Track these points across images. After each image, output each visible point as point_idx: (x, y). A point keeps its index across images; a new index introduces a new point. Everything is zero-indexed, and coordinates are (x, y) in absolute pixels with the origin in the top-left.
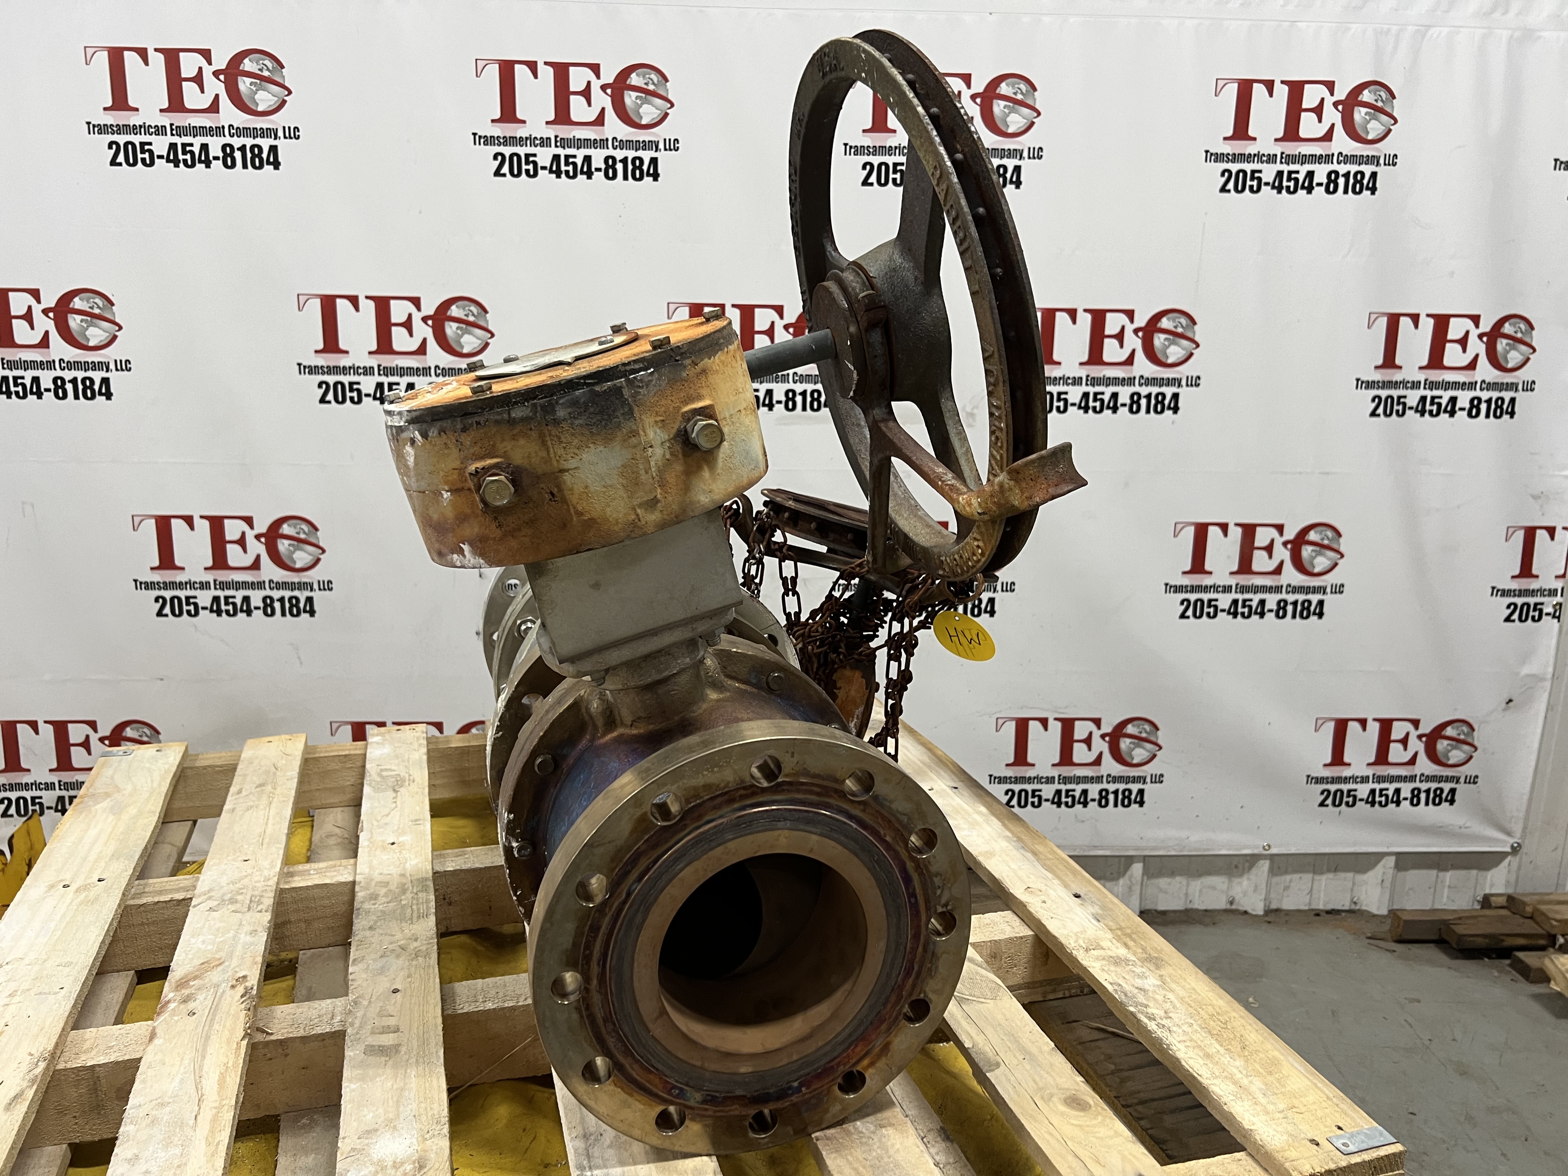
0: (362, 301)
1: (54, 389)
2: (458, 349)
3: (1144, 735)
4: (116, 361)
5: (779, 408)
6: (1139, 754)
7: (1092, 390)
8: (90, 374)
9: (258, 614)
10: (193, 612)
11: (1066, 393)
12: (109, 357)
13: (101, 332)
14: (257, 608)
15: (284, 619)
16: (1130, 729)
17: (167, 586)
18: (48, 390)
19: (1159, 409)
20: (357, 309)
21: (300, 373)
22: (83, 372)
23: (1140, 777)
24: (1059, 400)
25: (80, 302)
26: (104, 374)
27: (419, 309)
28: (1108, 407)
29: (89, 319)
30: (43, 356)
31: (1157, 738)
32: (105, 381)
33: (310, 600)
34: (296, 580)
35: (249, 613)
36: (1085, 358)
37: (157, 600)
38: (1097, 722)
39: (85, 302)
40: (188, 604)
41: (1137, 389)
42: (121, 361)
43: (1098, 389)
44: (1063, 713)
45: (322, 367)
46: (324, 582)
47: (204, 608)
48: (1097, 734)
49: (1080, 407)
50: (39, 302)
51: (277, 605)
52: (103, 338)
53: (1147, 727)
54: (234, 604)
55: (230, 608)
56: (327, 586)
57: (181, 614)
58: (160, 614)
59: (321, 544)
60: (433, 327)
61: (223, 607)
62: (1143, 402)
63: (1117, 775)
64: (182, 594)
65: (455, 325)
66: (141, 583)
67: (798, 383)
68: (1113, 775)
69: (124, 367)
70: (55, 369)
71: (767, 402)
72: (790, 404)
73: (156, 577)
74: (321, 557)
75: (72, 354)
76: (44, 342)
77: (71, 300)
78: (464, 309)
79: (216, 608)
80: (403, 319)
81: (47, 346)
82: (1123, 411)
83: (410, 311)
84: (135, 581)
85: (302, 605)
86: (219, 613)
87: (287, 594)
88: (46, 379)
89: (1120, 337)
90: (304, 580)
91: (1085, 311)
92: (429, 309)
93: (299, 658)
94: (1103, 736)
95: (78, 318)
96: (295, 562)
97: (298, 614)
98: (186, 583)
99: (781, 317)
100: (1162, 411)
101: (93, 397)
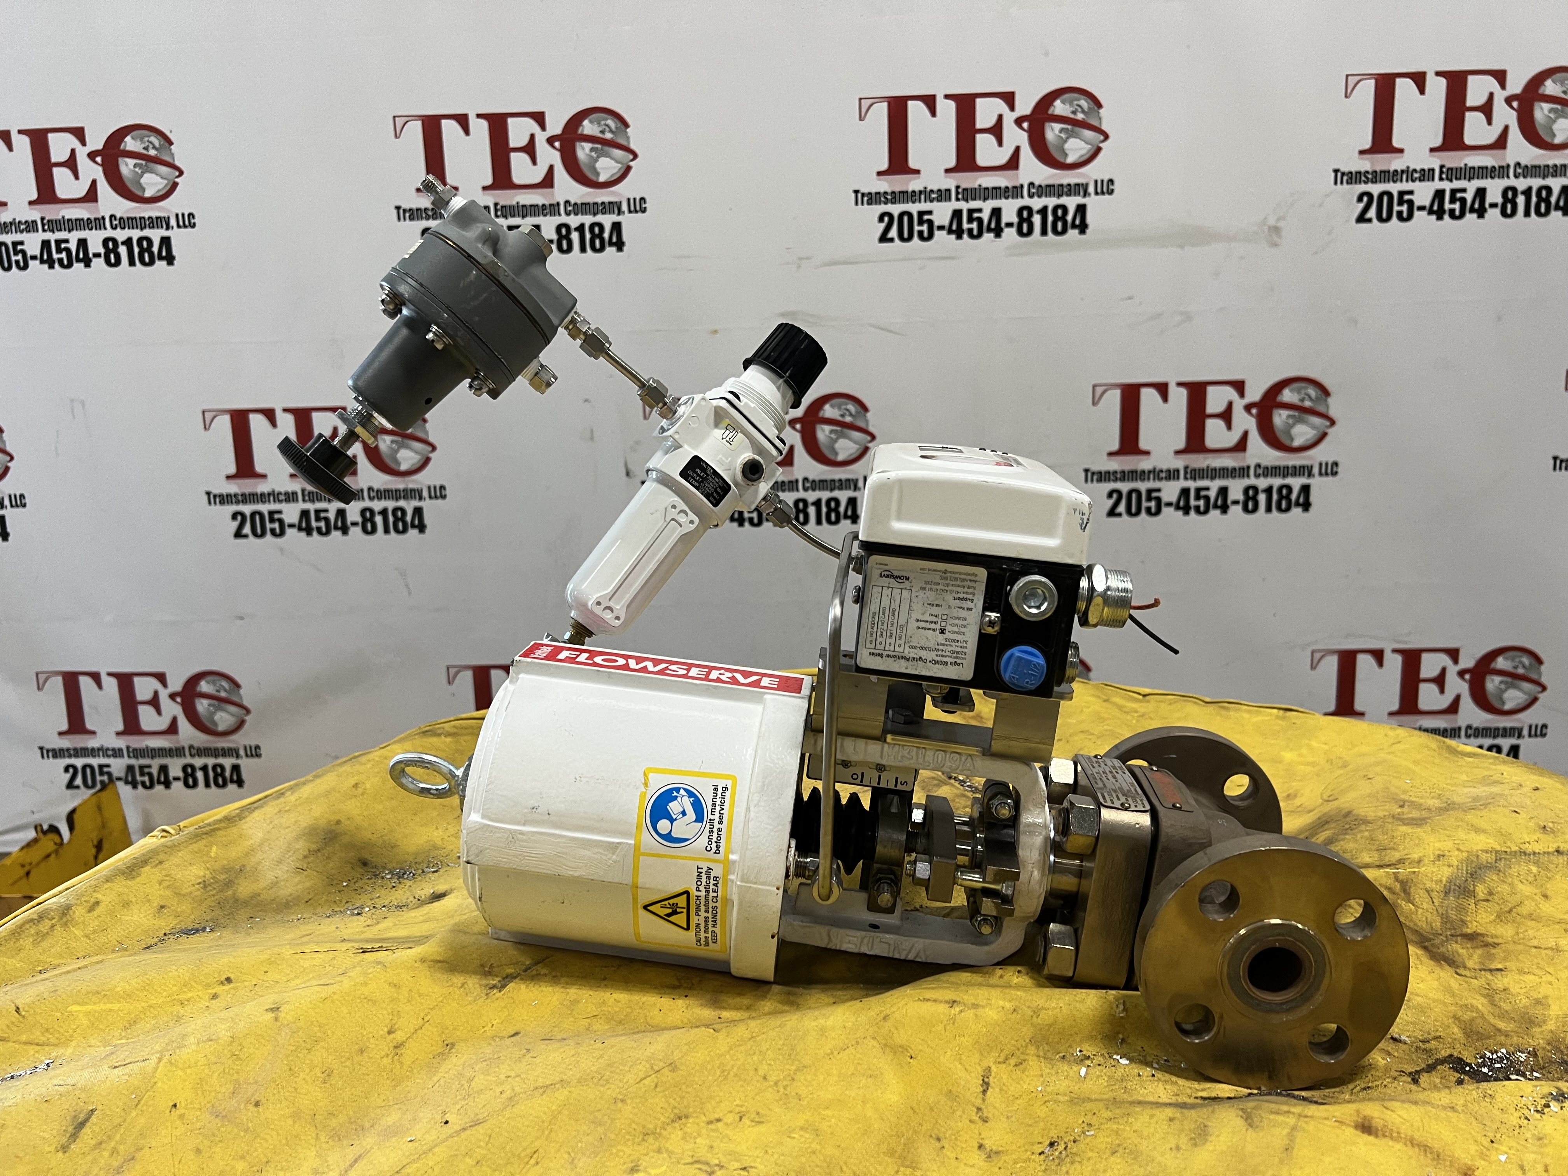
0: (473, 121)
1: (105, 253)
2: (592, 177)
3: (1520, 671)
4: (177, 215)
5: (1010, 234)
6: (1513, 697)
7: (1447, 186)
8: (147, 232)
9: (355, 532)
10: (278, 531)
11: (1411, 193)
12: (168, 211)
13: (158, 179)
14: (354, 524)
15: (387, 536)
16: (1501, 663)
17: (246, 498)
18: (97, 255)
19: (1543, 209)
20: (467, 132)
21: (399, 219)
22: (139, 231)
23: (1513, 729)
24: (1401, 203)
25: (133, 142)
26: (163, 233)
27: (543, 127)
28: (1472, 210)
29: (144, 162)
30: (90, 212)
31: (1540, 674)
32: (166, 242)
33: (418, 511)
34: (401, 486)
35: (345, 530)
36: (1438, 141)
37: (234, 516)
38: (1454, 654)
39: (139, 143)
40: (272, 520)
41: (1512, 182)
42: (183, 215)
43: (1457, 184)
44: (1405, 642)
45: (425, 209)
46: (435, 488)
47: (291, 526)
48: (1452, 671)
49: (1431, 212)
50: (84, 143)
51: (379, 519)
52: (161, 187)
53: (1526, 660)
54: (327, 520)
55: (322, 524)
56: (439, 493)
57: (263, 534)
58: (238, 534)
59: (431, 439)
60: (562, 150)
61: (314, 524)
62: (1521, 200)
63: (1481, 726)
64: (264, 508)
65: (587, 146)
66: (215, 496)
67: (1036, 198)
68: (1475, 725)
69: (187, 223)
70: (105, 228)
71: (993, 226)
72: (1025, 226)
73: (233, 488)
74: (431, 455)
75: (124, 207)
76: (91, 196)
77: (122, 140)
78: (599, 124)
79: (305, 525)
80: (523, 142)
81: (95, 200)
82: (1493, 214)
83: (533, 132)
84: (208, 494)
85: (409, 518)
86: (309, 531)
87: (390, 504)
88: (95, 240)
89: (1487, 109)
90: (411, 486)
91: (1438, 74)
92: (555, 126)
93: (407, 586)
94: (1461, 674)
95: (131, 162)
96: (399, 464)
97: (405, 531)
98: (269, 494)
99: (1012, 108)
100: (1548, 212)
101: (151, 263)
